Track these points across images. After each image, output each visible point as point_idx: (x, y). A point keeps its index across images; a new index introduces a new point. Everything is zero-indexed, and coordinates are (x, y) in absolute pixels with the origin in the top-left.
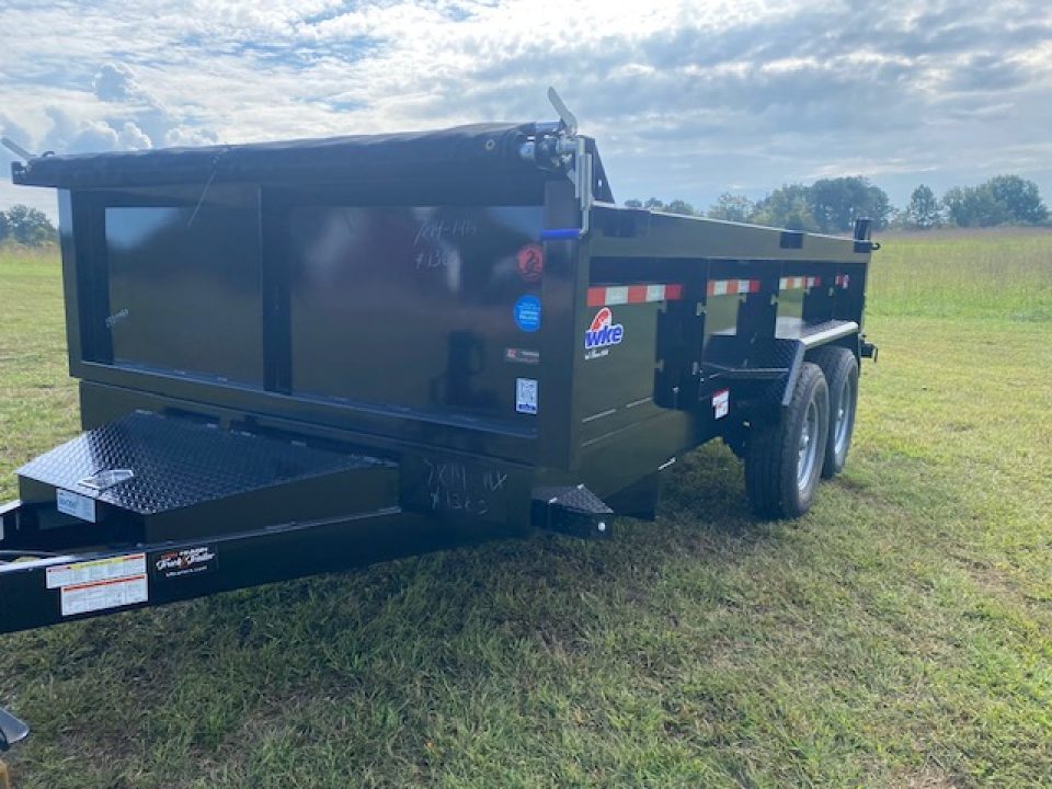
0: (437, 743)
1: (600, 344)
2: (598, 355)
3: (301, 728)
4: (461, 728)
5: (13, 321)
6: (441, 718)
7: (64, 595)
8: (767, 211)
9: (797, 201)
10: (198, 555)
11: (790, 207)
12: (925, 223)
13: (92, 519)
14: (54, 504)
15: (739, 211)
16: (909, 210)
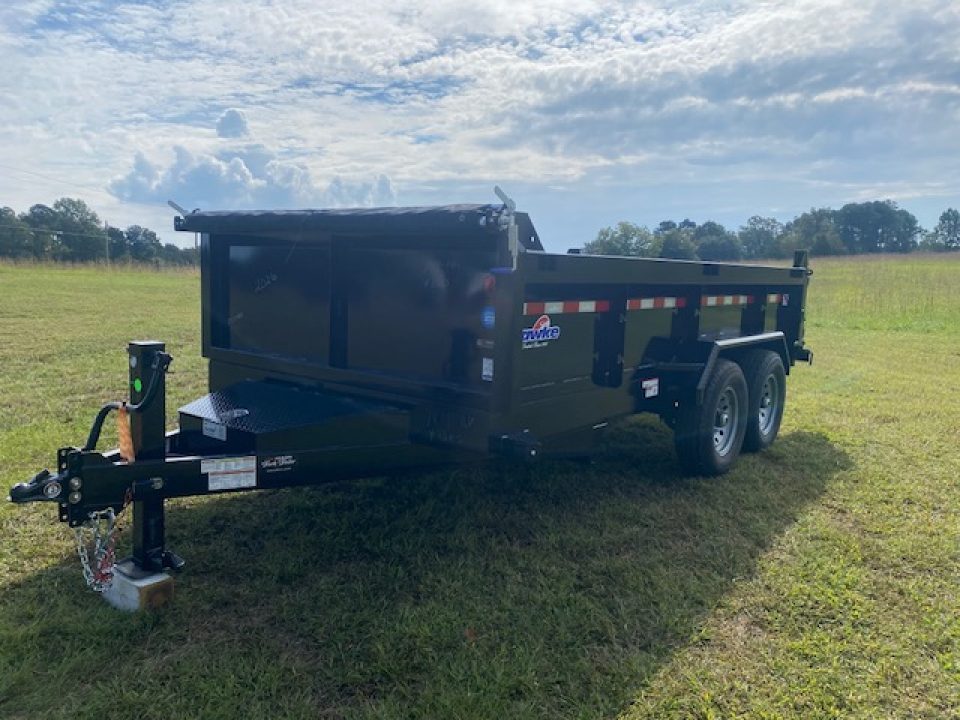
0: (427, 586)
1: (541, 339)
2: (539, 346)
3: (344, 576)
4: (443, 580)
5: (139, 323)
6: (431, 575)
7: (210, 477)
8: (796, 232)
9: (825, 222)
10: (286, 460)
11: (818, 228)
12: (954, 245)
13: (224, 438)
14: (201, 431)
15: (768, 232)
16: (937, 232)
